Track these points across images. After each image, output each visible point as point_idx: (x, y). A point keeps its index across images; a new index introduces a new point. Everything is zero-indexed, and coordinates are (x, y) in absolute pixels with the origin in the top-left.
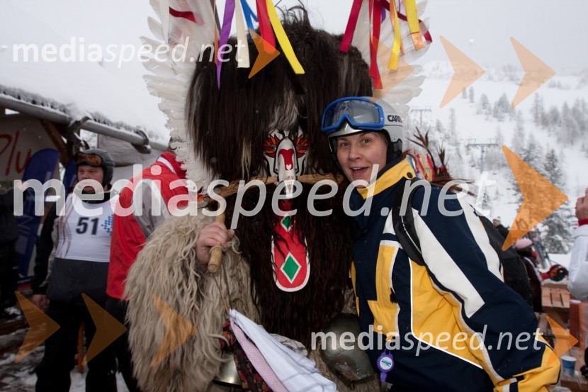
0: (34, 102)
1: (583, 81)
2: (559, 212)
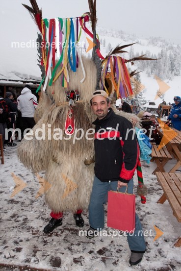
1: (150, 43)
2: (138, 99)
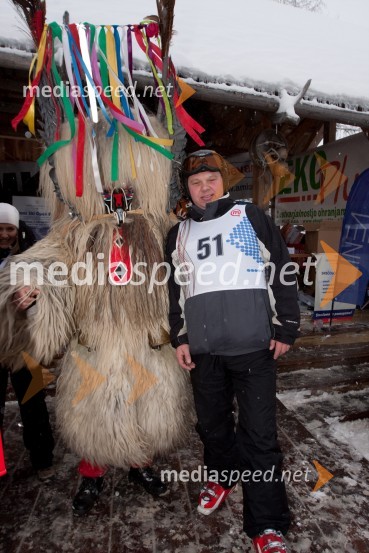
0: (360, 109)
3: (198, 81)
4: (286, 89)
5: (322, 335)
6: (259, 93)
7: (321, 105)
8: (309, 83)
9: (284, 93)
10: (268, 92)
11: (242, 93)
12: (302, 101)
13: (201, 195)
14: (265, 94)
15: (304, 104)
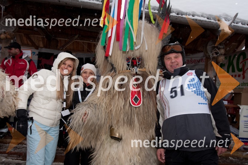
3: (178, 14)
4: (224, 18)
5: (244, 152)
6: (209, 20)
7: (244, 26)
8: (237, 15)
9: (223, 20)
10: (214, 20)
11: (200, 20)
12: (233, 24)
13: (171, 64)
14: (212, 21)
15: (234, 25)
